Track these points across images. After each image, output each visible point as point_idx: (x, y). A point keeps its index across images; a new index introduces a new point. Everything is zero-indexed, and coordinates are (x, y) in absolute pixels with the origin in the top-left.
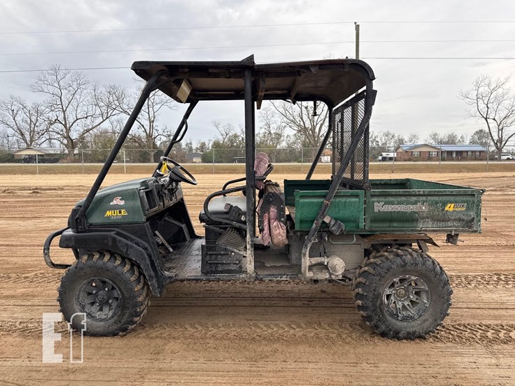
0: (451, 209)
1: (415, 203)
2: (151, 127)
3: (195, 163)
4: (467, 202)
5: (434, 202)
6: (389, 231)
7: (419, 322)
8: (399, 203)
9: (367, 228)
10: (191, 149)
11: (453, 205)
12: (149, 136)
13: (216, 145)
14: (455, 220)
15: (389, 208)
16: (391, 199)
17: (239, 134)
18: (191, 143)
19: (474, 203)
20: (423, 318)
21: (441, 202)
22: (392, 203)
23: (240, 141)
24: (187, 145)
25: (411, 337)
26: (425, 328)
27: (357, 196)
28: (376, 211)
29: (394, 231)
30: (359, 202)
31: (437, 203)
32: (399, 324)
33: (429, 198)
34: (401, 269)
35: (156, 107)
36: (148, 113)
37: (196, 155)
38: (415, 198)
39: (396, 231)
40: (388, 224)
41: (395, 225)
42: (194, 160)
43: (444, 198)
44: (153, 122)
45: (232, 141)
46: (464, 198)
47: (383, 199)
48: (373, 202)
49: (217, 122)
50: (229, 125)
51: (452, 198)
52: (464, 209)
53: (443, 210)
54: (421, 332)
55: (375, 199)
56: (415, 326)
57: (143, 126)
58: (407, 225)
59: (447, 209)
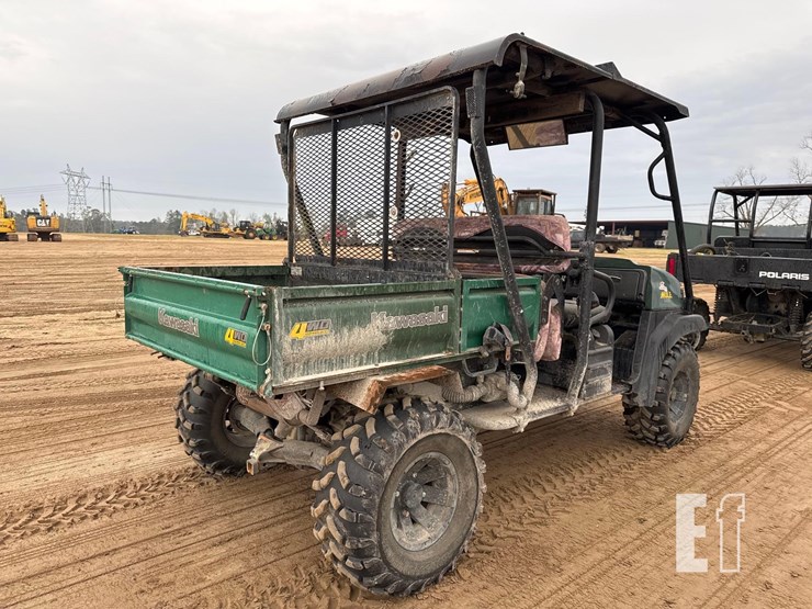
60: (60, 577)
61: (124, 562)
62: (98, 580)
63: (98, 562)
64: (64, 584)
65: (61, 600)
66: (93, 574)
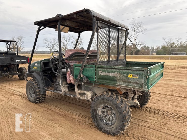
0: (131, 77)
1: (114, 72)
2: (135, 42)
3: (153, 55)
4: (139, 74)
5: (122, 73)
6: (106, 84)
7: (110, 127)
8: (108, 72)
9: (96, 81)
10: (153, 49)
11: (132, 75)
12: (134, 45)
13: (164, 47)
14: (134, 83)
15: (104, 74)
16: (105, 70)
17: (175, 42)
18: (153, 47)
19: (143, 75)
20: (113, 126)
21: (126, 73)
22: (105, 71)
23: (176, 46)
24: (152, 48)
25: (106, 132)
26: (112, 131)
27: (92, 67)
28: (99, 74)
29: (107, 84)
30: (93, 70)
31: (124, 73)
32: (103, 125)
33: (121, 71)
34: (103, 101)
35: (137, 34)
36: (134, 37)
37: (154, 52)
38: (114, 70)
39: (108, 84)
40: (105, 81)
41: (108, 81)
42: (153, 54)
43: (128, 71)
44: (135, 39)
45: (171, 45)
46: (138, 72)
47: (102, 69)
48: (98, 70)
49: (165, 38)
50: (171, 39)
51: (132, 72)
52: (138, 78)
53: (127, 77)
54: (110, 132)
55: (99, 69)
56: (108, 128)
57: (131, 41)
58: (113, 82)
59: (129, 76)
60: (180, 136)
61: (166, 130)
62: (173, 130)
63: (170, 133)
64: (180, 134)
65: (182, 132)
66: (173, 132)
